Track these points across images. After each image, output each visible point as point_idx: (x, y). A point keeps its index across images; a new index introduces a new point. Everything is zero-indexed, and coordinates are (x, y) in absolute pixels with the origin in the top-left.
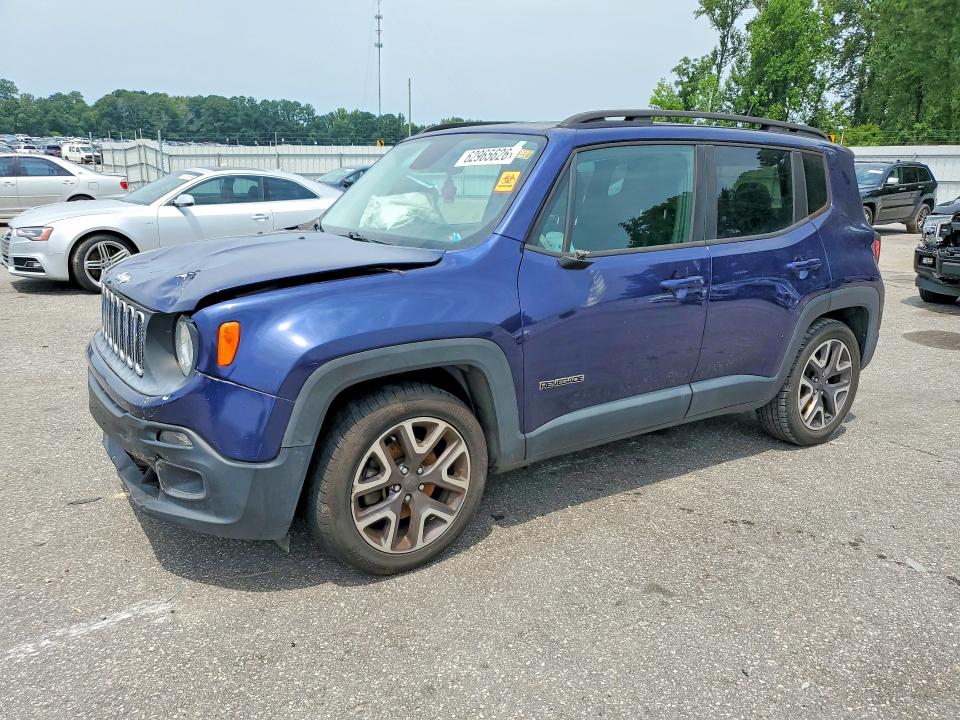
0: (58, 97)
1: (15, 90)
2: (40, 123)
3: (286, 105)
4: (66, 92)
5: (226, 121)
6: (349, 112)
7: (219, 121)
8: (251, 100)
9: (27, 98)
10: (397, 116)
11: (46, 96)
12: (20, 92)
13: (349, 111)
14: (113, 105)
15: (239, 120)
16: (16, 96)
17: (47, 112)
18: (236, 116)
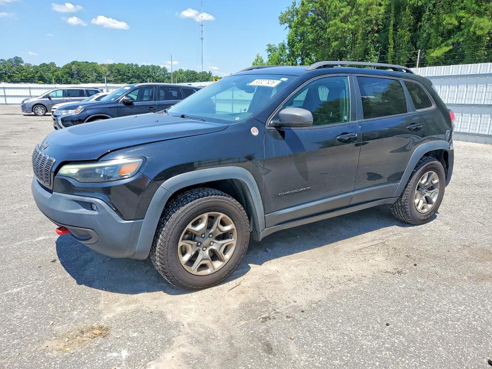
0: (44, 65)
1: (22, 62)
2: (33, 77)
3: (153, 67)
4: (47, 63)
5: (124, 75)
6: (185, 71)
7: (120, 75)
8: (136, 65)
9: (28, 66)
10: (208, 73)
11: (38, 65)
12: (24, 63)
13: (185, 69)
14: (70, 68)
15: (129, 75)
16: (22, 64)
17: (37, 72)
18: (129, 73)
